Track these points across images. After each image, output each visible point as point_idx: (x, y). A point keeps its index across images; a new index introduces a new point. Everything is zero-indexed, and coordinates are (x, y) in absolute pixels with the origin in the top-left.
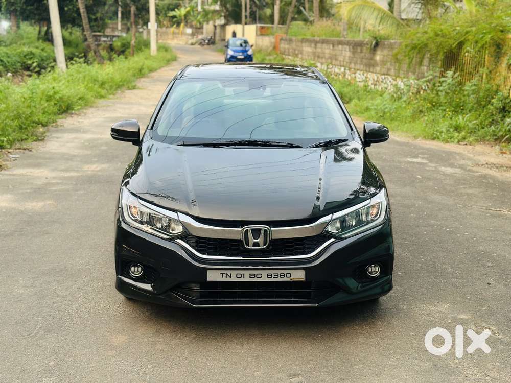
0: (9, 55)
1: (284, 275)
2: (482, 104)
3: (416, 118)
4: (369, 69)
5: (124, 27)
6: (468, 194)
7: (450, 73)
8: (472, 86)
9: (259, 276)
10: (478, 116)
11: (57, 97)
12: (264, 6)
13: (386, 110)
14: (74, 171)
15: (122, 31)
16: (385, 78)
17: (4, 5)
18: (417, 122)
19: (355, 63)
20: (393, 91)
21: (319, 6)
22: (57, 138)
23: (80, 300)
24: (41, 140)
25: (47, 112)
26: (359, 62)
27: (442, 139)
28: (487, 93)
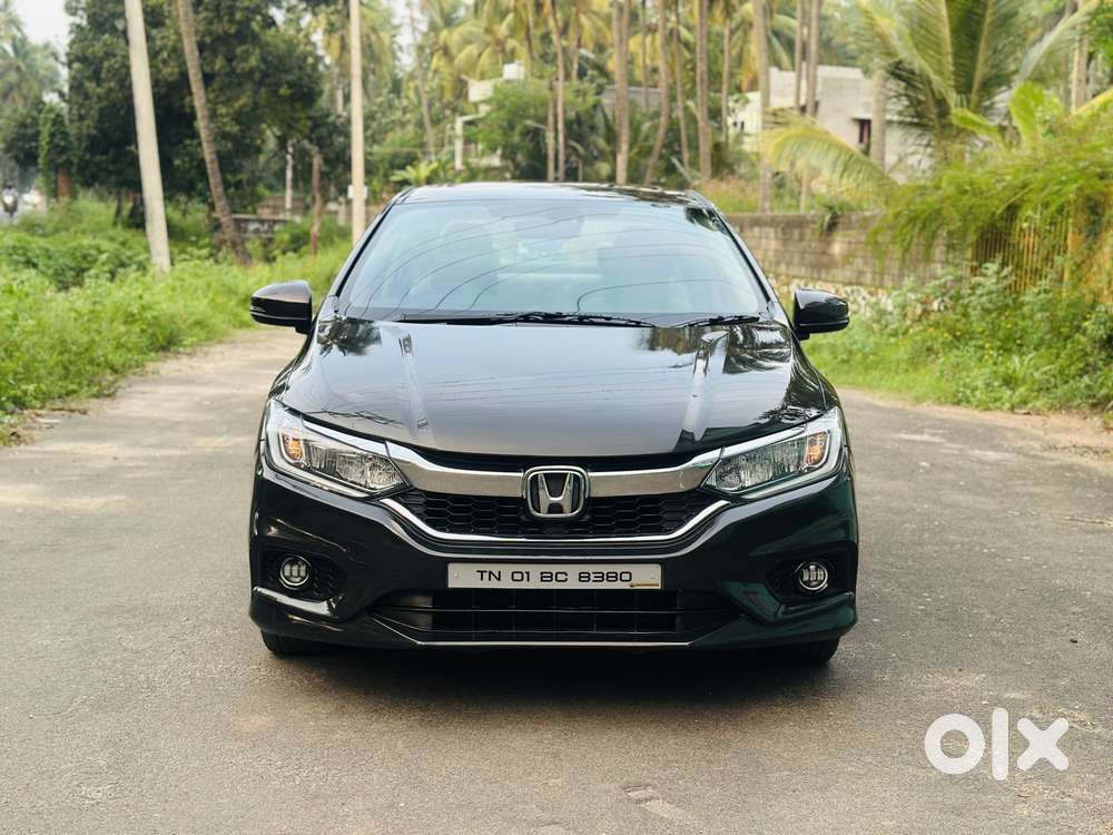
0: (50, 254)
1: (616, 577)
2: (1063, 330)
3: (918, 363)
4: (819, 272)
5: (298, 204)
6: (1031, 495)
7: (992, 267)
8: (1039, 293)
9: (560, 577)
10: (1053, 358)
11: (149, 315)
12: (596, 158)
13: (855, 347)
14: (174, 446)
15: (293, 210)
16: (852, 292)
17: (45, 152)
18: (923, 371)
19: (788, 264)
20: (872, 317)
21: (713, 156)
22: (144, 393)
23: (173, 658)
24: (109, 396)
25: (123, 346)
26: (796, 259)
27: (975, 403)
28: (1073, 311)
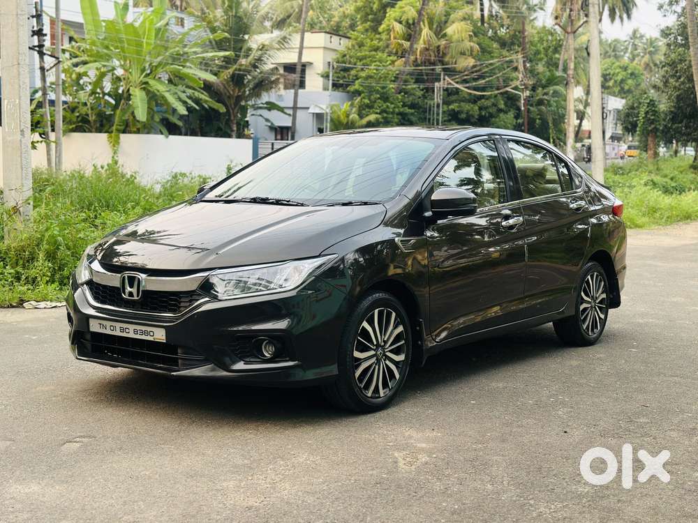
1: (147, 333)
9: (127, 331)
17: (641, 123)
